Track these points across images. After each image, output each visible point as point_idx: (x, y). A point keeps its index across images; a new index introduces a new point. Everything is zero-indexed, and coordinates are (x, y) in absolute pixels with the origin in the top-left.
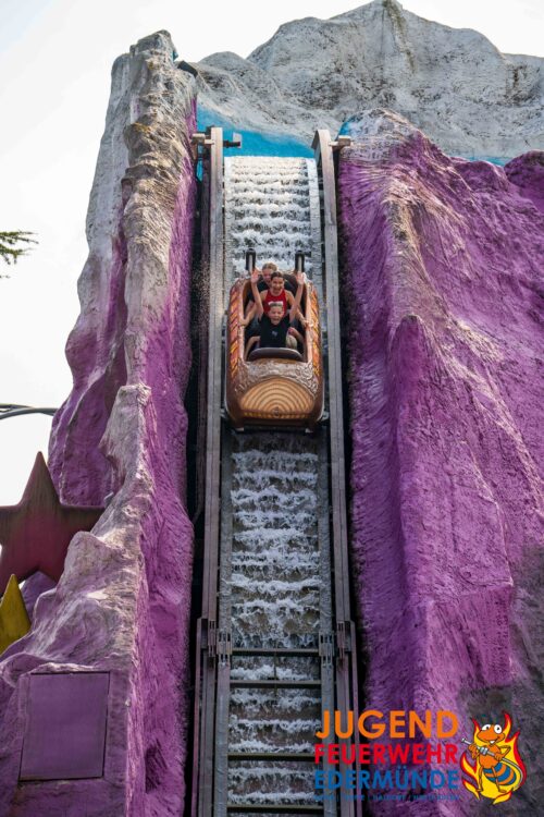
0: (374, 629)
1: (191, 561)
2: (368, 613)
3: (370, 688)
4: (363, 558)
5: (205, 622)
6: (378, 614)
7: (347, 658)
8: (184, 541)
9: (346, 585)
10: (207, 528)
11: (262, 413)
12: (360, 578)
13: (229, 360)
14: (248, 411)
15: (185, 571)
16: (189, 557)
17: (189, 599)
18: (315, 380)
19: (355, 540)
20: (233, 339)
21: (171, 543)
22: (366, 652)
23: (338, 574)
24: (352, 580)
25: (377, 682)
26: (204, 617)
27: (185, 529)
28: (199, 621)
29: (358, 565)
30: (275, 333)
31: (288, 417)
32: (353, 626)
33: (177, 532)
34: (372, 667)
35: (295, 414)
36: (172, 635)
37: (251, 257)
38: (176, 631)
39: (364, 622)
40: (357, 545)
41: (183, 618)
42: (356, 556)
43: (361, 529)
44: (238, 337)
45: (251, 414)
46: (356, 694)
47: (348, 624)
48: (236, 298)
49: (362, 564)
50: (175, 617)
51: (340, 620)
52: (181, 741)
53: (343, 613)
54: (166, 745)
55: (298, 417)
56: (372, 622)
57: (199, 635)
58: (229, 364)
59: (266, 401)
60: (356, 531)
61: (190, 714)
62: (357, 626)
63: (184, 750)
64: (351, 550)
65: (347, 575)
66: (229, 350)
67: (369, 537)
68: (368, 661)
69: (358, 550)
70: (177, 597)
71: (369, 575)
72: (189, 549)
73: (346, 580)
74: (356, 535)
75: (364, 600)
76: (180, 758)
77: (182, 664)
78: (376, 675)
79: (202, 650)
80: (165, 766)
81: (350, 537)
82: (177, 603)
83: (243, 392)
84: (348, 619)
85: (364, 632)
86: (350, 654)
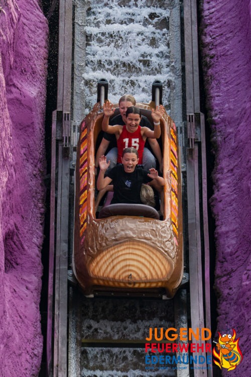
0: (223, 120)
1: (46, 55)
2: (217, 105)
3: (219, 176)
4: (213, 52)
5: (60, 114)
6: (227, 105)
7: (196, 148)
8: (38, 36)
9: (197, 79)
10: (61, 24)
11: (114, 280)
12: (210, 71)
13: (78, 213)
14: (98, 279)
15: (40, 66)
16: (43, 52)
17: (44, 92)
18: (175, 240)
19: (205, 35)
20: (82, 187)
21: (27, 38)
22: (215, 142)
23: (188, 67)
24: (202, 74)
25: (225, 171)
26: (59, 109)
27: (41, 25)
28: (54, 113)
29: (208, 59)
30: (128, 184)
31: (143, 285)
32: (202, 117)
33: (33, 28)
34: (221, 156)
35: (150, 282)
36: (28, 126)
37: (103, 89)
38: (33, 123)
39: (213, 113)
40: (208, 39)
41: (39, 110)
42: (206, 51)
43: (211, 25)
44: (87, 187)
45: (101, 282)
46: (205, 181)
47: (197, 115)
48: (85, 138)
49: (212, 58)
50: (31, 109)
51: (190, 112)
52: (39, 225)
53: (194, 105)
54: (24, 229)
55: (154, 285)
56: (221, 113)
57: (54, 126)
58: (78, 219)
59: (118, 267)
60: (206, 26)
61: (47, 200)
62: (206, 117)
63: (41, 234)
64: (201, 45)
65: (197, 68)
66: (78, 200)
67: (218, 31)
68: (216, 150)
69: (209, 44)
70: (33, 91)
71: (218, 69)
72: (44, 43)
73: (197, 74)
74: (206, 30)
75: (213, 92)
76: (37, 240)
77: (38, 153)
78: (224, 163)
79: (57, 141)
80: (23, 248)
81: (200, 33)
82: (32, 96)
83: (93, 257)
84: (198, 111)
85: (214, 122)
86: (199, 144)
